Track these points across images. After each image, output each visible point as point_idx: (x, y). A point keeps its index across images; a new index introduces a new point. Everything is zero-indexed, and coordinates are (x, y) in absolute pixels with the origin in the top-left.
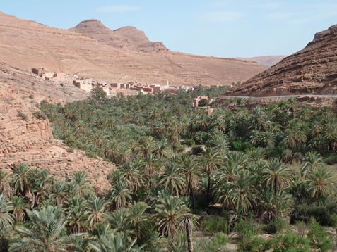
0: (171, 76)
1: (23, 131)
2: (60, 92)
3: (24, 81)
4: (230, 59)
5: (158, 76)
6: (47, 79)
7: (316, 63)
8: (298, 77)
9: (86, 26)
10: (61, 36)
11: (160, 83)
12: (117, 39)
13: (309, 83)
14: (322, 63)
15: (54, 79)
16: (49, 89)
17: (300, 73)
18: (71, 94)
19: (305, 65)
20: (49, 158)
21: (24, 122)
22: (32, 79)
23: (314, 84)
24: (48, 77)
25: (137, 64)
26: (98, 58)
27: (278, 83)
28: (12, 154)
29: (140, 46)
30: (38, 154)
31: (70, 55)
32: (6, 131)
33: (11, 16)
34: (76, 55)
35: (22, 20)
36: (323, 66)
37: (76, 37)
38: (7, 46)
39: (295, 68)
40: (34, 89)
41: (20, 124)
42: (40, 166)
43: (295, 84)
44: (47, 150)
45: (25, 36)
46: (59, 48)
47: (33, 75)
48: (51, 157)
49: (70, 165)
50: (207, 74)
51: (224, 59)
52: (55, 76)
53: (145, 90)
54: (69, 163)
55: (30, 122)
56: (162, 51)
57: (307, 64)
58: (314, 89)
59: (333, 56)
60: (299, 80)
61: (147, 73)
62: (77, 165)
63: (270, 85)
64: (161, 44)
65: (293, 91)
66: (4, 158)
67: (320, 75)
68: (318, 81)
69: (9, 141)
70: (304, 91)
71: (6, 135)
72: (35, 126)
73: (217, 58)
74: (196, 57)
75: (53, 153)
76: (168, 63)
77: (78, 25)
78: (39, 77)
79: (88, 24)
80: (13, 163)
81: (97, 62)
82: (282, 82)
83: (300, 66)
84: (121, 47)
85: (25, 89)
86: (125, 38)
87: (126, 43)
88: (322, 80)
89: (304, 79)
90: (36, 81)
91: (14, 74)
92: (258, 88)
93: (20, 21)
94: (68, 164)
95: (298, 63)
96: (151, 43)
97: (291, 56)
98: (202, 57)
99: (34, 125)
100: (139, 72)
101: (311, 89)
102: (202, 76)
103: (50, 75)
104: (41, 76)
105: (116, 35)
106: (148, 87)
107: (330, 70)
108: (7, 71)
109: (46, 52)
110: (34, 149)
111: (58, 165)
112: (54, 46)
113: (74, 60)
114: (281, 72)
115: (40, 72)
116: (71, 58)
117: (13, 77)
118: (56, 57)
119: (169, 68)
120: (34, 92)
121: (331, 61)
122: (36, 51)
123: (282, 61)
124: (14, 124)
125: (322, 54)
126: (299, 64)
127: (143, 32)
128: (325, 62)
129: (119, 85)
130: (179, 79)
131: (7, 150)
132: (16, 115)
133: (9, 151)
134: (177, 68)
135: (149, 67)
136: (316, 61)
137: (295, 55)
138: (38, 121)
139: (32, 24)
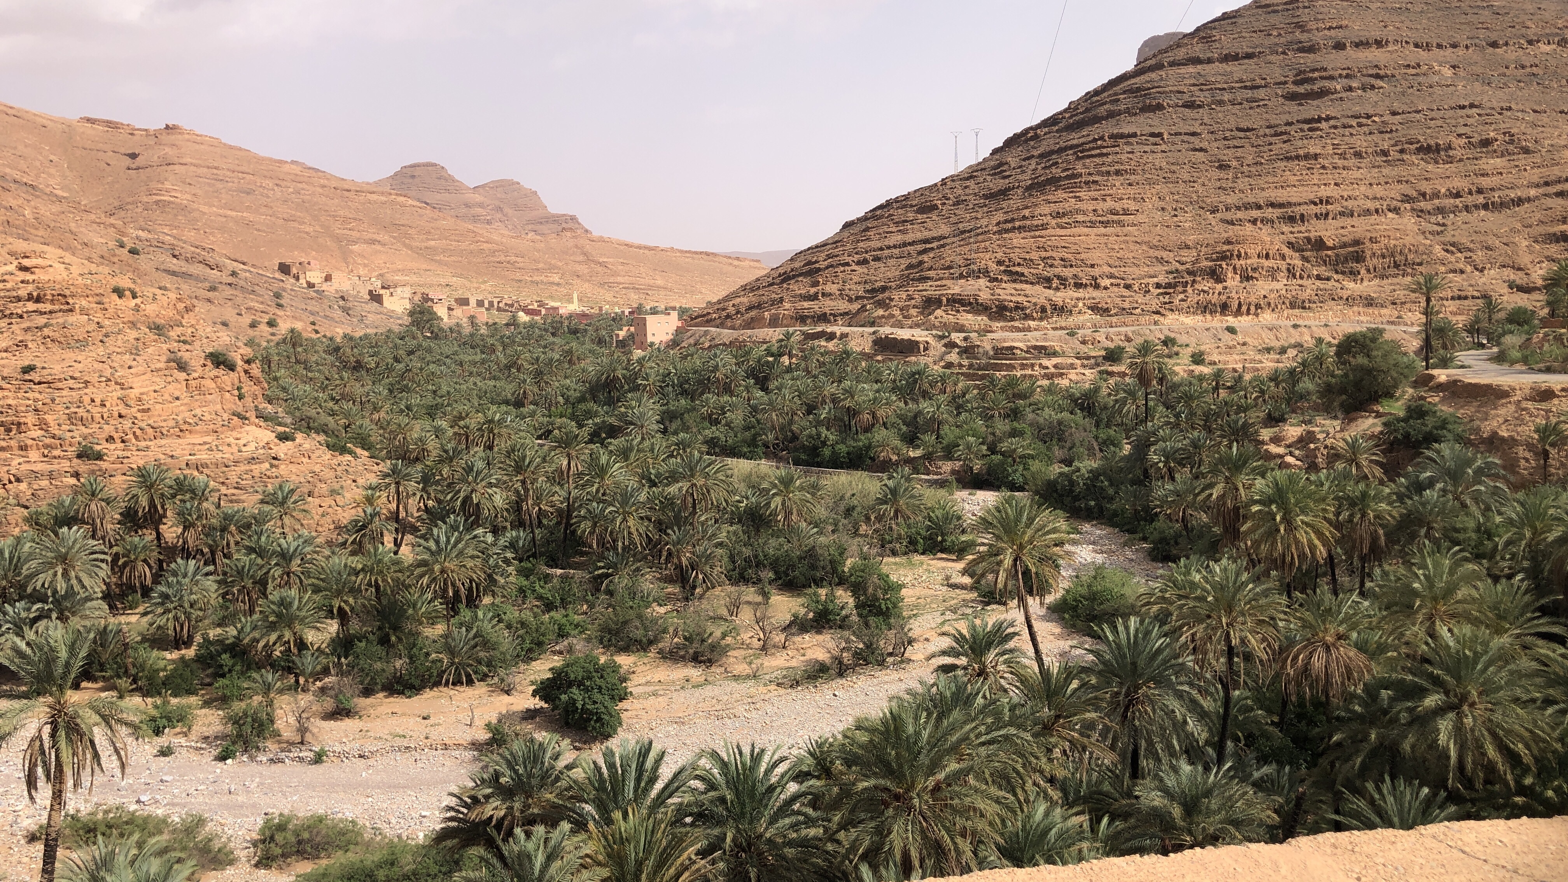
0: (586, 285)
1: (177, 394)
2: (338, 314)
3: (256, 288)
4: (707, 254)
5: (558, 284)
6: (310, 285)
7: (847, 264)
8: (813, 290)
9: (413, 177)
10: (351, 195)
11: (560, 300)
12: (481, 205)
13: (832, 303)
14: (859, 263)
15: (325, 287)
16: (313, 306)
17: (815, 284)
18: (362, 319)
19: (827, 268)
20: (228, 455)
21: (183, 376)
22: (276, 286)
23: (843, 306)
24: (312, 281)
25: (513, 259)
26: (432, 243)
27: (773, 303)
28: (143, 444)
29: (530, 222)
30: (205, 443)
31: (370, 236)
32: (134, 393)
33: (240, 149)
34: (383, 237)
35: (264, 159)
36: (860, 269)
37: (383, 198)
38: (229, 213)
39: (809, 273)
40: (280, 306)
41: (170, 379)
42: (205, 471)
43: (806, 304)
44: (230, 437)
45: (271, 193)
46: (346, 220)
47: (278, 275)
48: (235, 449)
49: (276, 467)
50: (659, 282)
51: (696, 253)
52: (328, 278)
53: (528, 312)
54: (275, 462)
55: (196, 375)
56: (569, 234)
57: (832, 266)
58: (841, 315)
59: (881, 249)
60: (814, 298)
61: (535, 278)
62: (293, 468)
63: (759, 306)
64: (573, 219)
65: (802, 319)
66: (120, 453)
67: (854, 287)
68: (850, 300)
69: (139, 415)
70: (823, 318)
71: (131, 403)
72: (209, 383)
73: (682, 251)
74: (639, 247)
75: (242, 442)
76: (581, 258)
77: (396, 174)
78: (293, 281)
79: (418, 172)
80: (141, 463)
81: (427, 254)
82: (781, 300)
83: (819, 270)
84: (489, 222)
85: (257, 306)
86: (497, 203)
87: (499, 215)
88: (858, 298)
89: (823, 295)
90: (284, 290)
91: (234, 274)
92: (738, 312)
93: (260, 160)
94: (272, 466)
95: (816, 262)
96: (553, 216)
97: (809, 249)
98: (650, 249)
99: (203, 382)
100: (518, 276)
101: (834, 316)
102: (651, 287)
103: (315, 276)
104: (297, 278)
105: (478, 198)
106: (535, 306)
107: (874, 278)
108: (218, 267)
109: (318, 228)
110: (197, 432)
111: (247, 468)
112: (334, 216)
113: (378, 247)
114: (783, 281)
115: (294, 271)
116: (373, 242)
117: (230, 280)
118: (338, 239)
119: (583, 269)
120: (280, 313)
121: (877, 259)
122: (296, 225)
123: (792, 259)
124: (158, 380)
125: (861, 244)
126: (817, 265)
127: (535, 193)
128: (864, 262)
129: (473, 302)
130: (602, 291)
131: (131, 436)
132: (164, 358)
133: (136, 437)
134: (600, 269)
135: (541, 266)
136: (848, 259)
137: (817, 247)
138: (215, 372)
139: (286, 168)
